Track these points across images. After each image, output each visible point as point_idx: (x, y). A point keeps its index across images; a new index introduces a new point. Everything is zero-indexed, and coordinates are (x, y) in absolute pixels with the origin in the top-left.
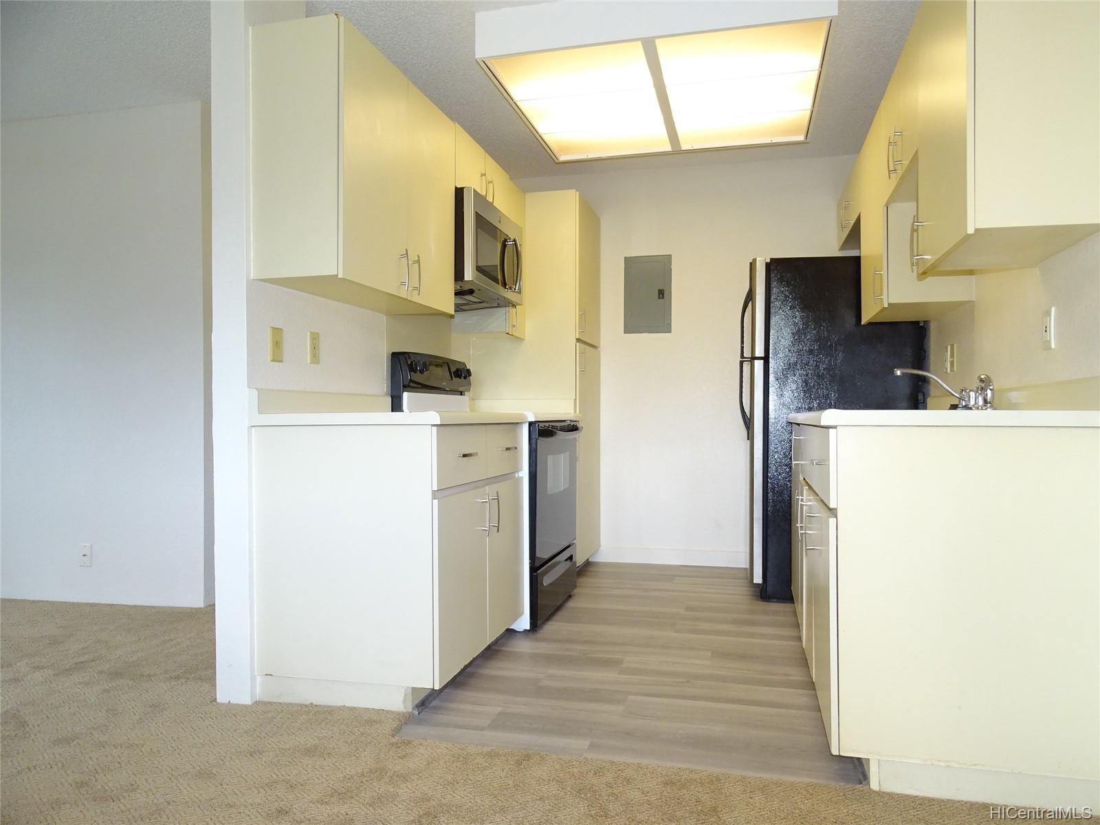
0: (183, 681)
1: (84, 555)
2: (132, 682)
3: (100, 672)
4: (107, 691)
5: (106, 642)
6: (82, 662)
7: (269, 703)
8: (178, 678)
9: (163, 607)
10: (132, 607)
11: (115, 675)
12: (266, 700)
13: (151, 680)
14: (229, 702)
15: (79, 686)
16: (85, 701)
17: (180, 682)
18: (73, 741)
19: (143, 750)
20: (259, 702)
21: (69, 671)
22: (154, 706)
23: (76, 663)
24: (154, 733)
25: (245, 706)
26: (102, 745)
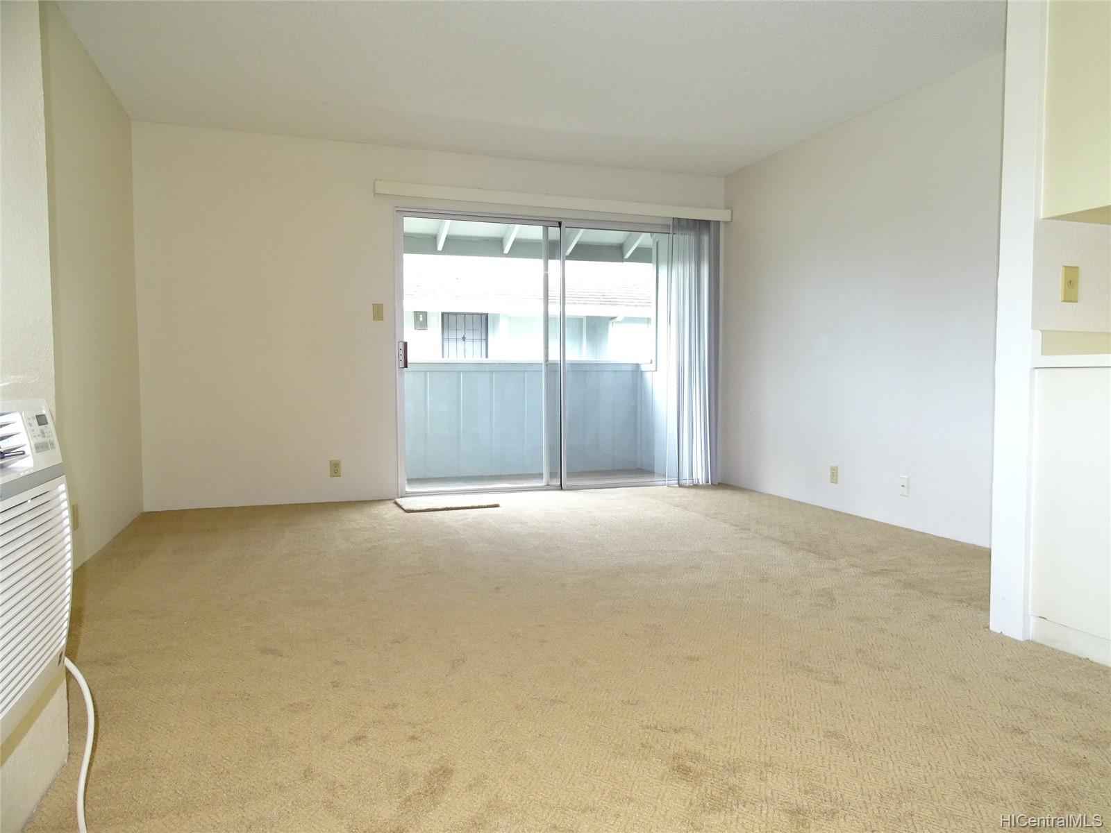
0: (965, 605)
1: (903, 486)
2: (921, 594)
3: (899, 581)
4: (899, 595)
5: (910, 560)
6: (886, 570)
7: (1041, 645)
8: (961, 601)
9: (965, 544)
10: (939, 538)
11: (910, 585)
12: (1039, 641)
13: (937, 597)
14: (1001, 633)
15: (879, 586)
16: (880, 597)
17: (961, 605)
18: (863, 621)
19: (913, 644)
20: (1032, 641)
21: (875, 574)
22: (932, 617)
23: (882, 570)
24: (925, 635)
25: (1016, 641)
26: (883, 631)
